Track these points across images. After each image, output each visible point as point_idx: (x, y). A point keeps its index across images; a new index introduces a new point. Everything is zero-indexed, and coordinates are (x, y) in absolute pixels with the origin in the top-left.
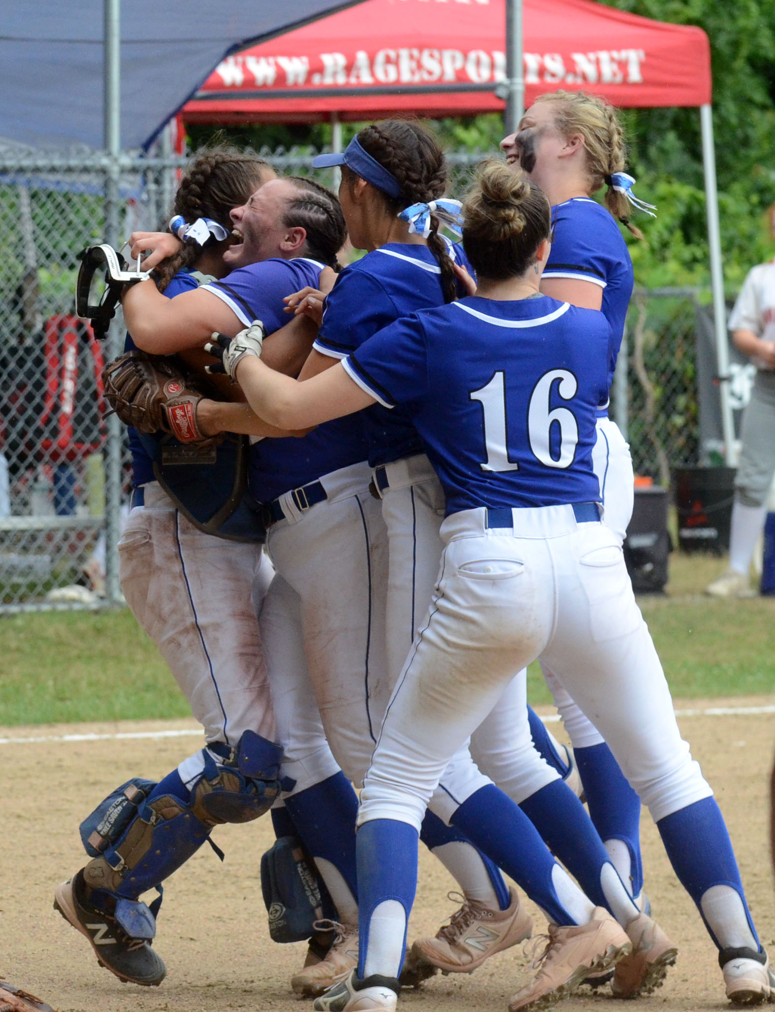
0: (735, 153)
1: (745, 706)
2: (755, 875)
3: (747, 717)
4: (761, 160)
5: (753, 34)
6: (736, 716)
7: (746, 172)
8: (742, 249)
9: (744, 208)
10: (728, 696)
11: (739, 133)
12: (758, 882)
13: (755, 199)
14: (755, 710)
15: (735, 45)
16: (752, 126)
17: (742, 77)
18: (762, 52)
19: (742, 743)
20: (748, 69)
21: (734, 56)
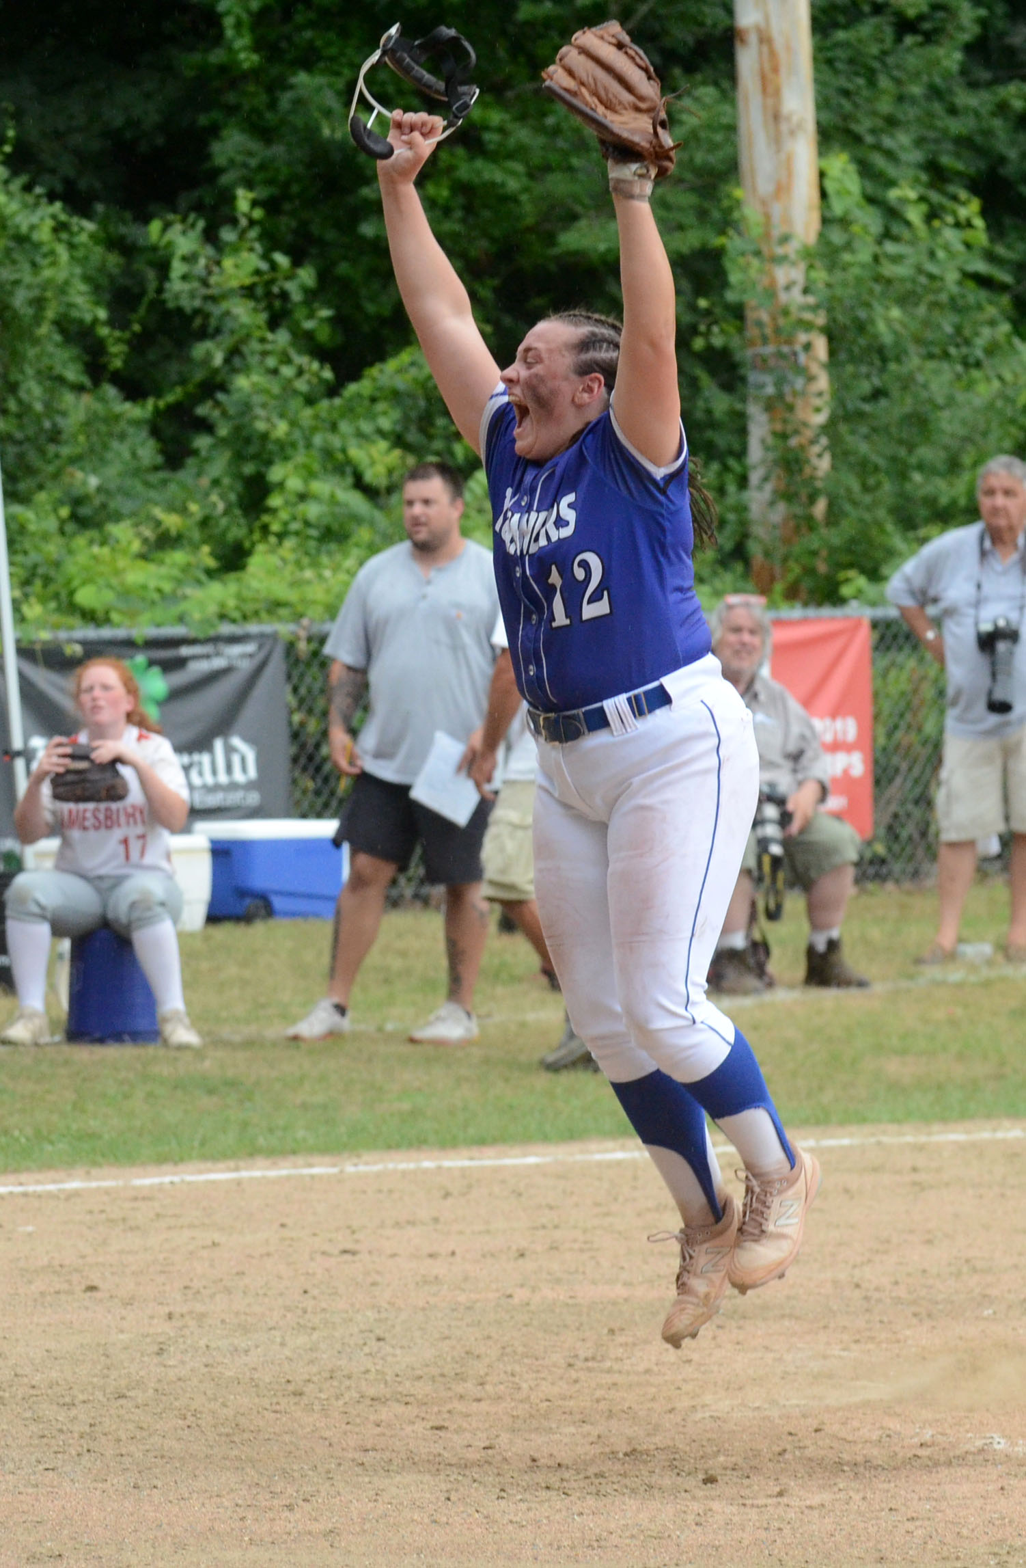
0: (42, 452)
1: (38, 1182)
2: (33, 1387)
3: (39, 1196)
4: (75, 460)
5: (63, 289)
6: (25, 1195)
7: (56, 476)
8: (47, 580)
9: (51, 524)
10: (16, 1171)
11: (47, 424)
12: (37, 1396)
13: (65, 512)
14: (51, 1187)
15: (39, 303)
16: (64, 414)
17: (50, 348)
18: (75, 314)
19: (30, 1229)
20: (58, 338)
21: (38, 319)
